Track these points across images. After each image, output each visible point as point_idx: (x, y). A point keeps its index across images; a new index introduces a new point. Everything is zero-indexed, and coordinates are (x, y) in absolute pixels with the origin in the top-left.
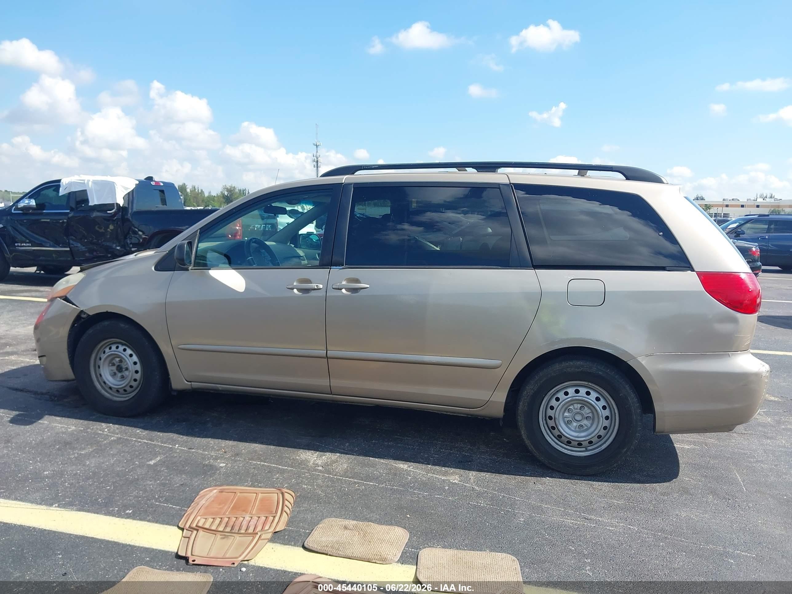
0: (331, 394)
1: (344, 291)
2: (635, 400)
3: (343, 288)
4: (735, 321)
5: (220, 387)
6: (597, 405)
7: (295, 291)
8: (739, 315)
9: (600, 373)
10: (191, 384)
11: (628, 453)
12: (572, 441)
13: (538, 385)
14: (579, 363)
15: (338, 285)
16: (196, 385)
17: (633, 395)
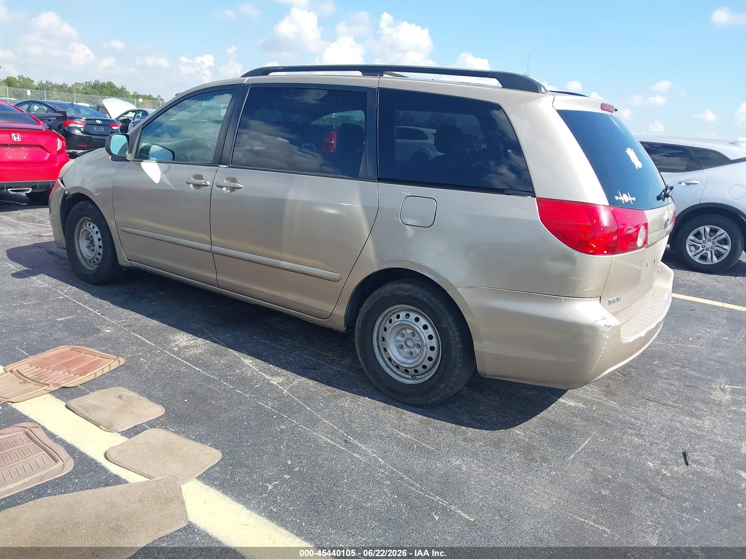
0: (219, 287)
1: (224, 189)
2: (457, 334)
3: (224, 187)
4: (572, 260)
5: (149, 268)
6: (423, 333)
7: (191, 185)
8: (576, 254)
9: (425, 299)
10: (131, 262)
11: (447, 389)
12: (400, 367)
13: (371, 304)
14: (407, 286)
15: (220, 183)
16: (134, 264)
17: (454, 329)
